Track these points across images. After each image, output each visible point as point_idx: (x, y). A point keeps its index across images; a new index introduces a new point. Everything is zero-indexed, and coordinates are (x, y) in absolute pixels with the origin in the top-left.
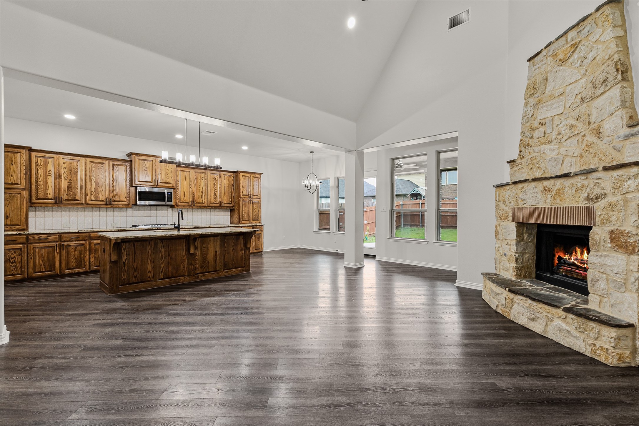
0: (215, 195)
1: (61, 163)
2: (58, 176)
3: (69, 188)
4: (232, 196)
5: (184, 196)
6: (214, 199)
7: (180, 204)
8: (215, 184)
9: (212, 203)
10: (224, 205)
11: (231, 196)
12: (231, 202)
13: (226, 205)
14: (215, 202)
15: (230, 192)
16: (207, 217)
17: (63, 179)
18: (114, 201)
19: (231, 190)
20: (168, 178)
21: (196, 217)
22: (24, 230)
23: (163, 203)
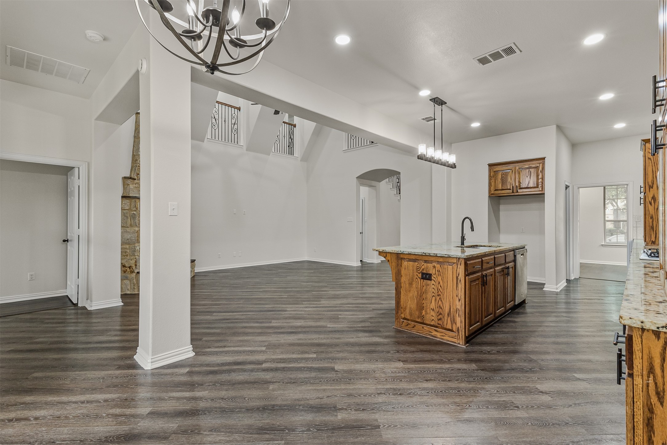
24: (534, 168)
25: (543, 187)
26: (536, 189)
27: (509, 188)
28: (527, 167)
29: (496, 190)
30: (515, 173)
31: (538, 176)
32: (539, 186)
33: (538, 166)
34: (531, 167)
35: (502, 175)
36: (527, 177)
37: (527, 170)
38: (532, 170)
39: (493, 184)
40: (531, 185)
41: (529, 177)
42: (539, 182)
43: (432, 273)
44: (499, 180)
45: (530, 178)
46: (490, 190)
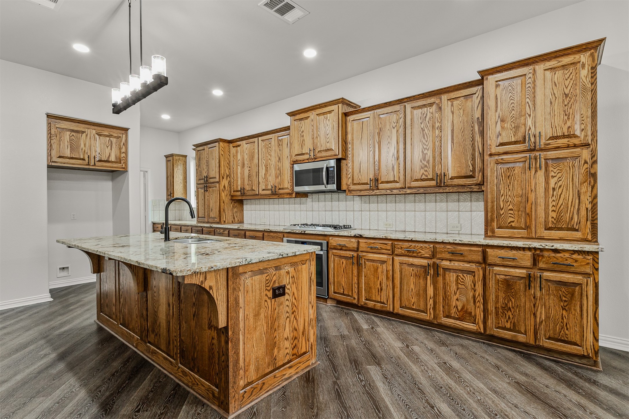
0: (424, 159)
1: (245, 149)
2: (243, 165)
3: (249, 176)
4: (477, 154)
5: (360, 172)
6: (422, 168)
7: (353, 187)
8: (423, 130)
9: (417, 180)
10: (450, 182)
11: (473, 155)
12: (474, 171)
13: (456, 182)
14: (424, 177)
15: (469, 143)
16: (428, 213)
17: (246, 167)
18: (280, 189)
19: (473, 139)
20: (328, 140)
21: (403, 213)
22: (218, 223)
23: (322, 188)
24: (115, 137)
25: (126, 163)
26: (119, 165)
27: (82, 157)
28: (107, 134)
29: (60, 157)
30: (90, 138)
31: (120, 149)
32: (122, 162)
33: (120, 137)
34: (112, 135)
35: (70, 137)
36: (107, 147)
37: (108, 139)
38: (114, 140)
39: (54, 146)
40: (113, 158)
41: (109, 147)
42: (122, 156)
43: (285, 283)
44: (66, 143)
45: (111, 149)
46: (49, 155)
